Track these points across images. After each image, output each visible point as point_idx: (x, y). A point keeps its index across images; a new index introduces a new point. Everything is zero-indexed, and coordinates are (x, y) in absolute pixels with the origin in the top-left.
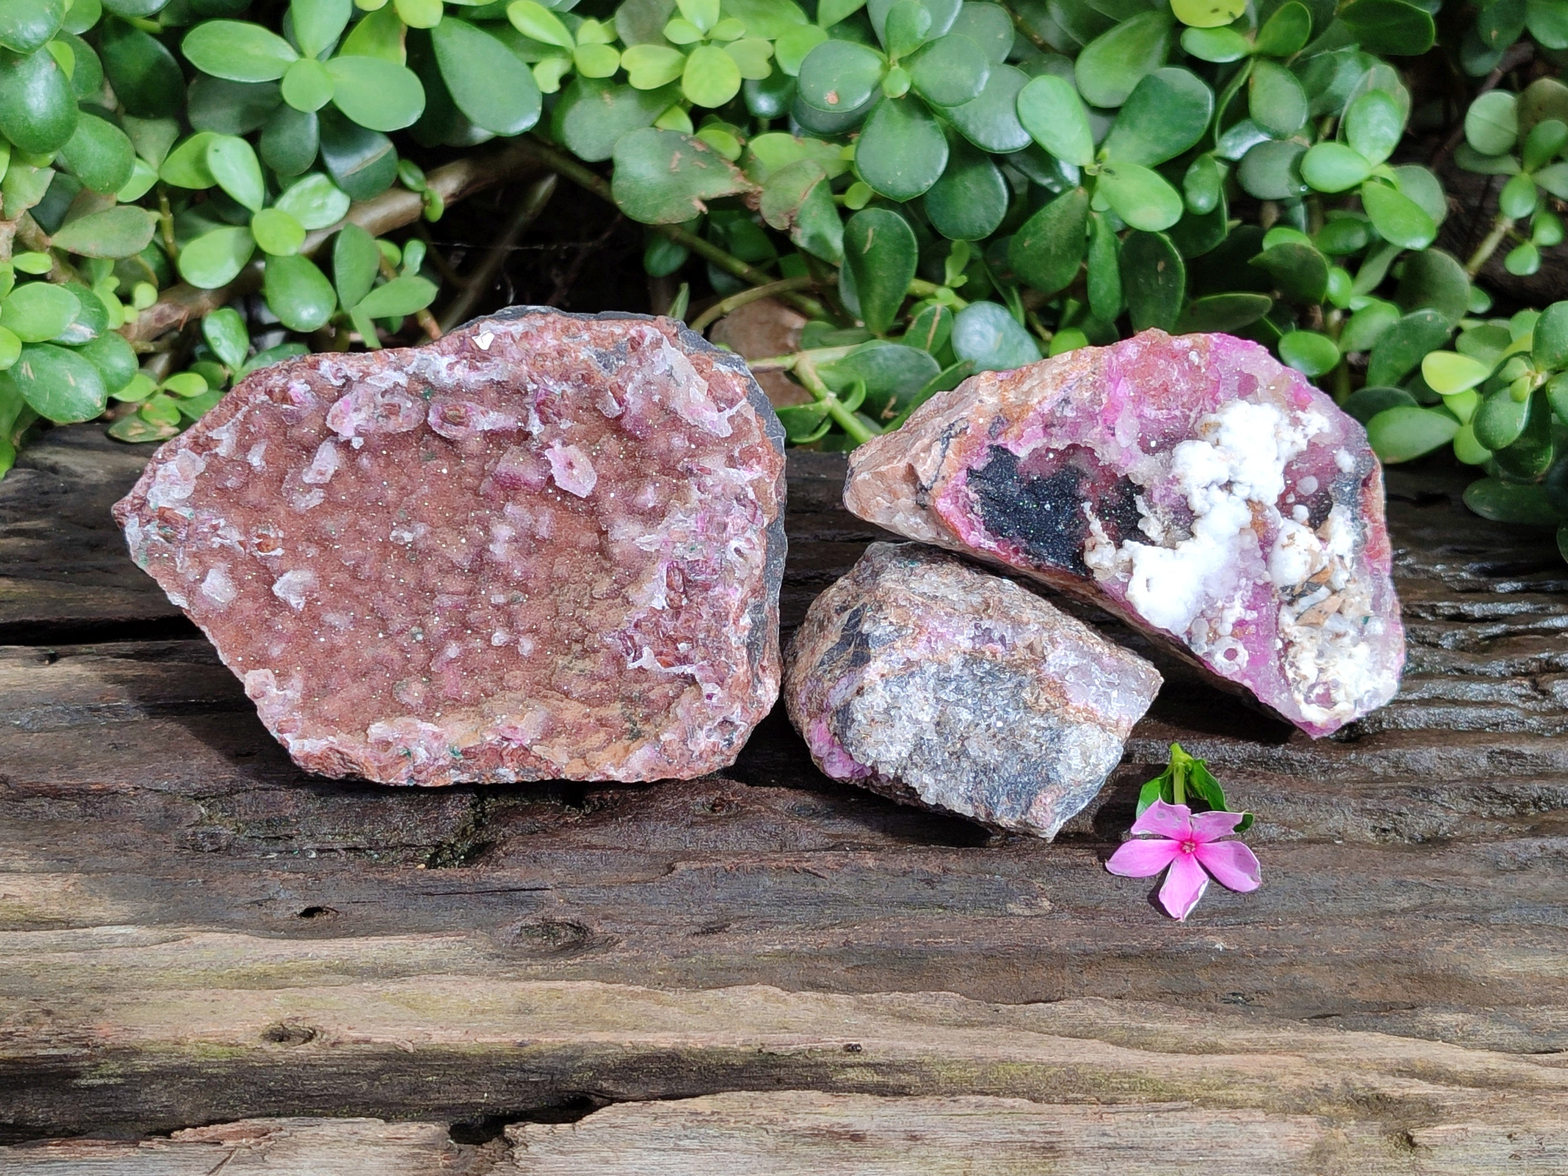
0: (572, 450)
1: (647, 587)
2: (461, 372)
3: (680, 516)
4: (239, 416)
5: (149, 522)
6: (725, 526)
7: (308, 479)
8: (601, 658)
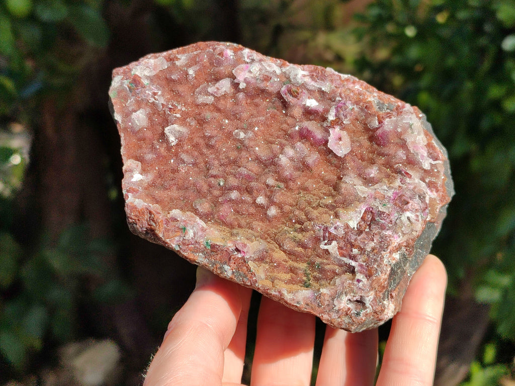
0: (344, 134)
1: (351, 213)
2: (308, 80)
3: (385, 187)
4: (195, 53)
5: (126, 79)
6: (408, 203)
7: (210, 90)
8: (308, 234)
